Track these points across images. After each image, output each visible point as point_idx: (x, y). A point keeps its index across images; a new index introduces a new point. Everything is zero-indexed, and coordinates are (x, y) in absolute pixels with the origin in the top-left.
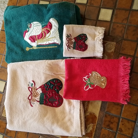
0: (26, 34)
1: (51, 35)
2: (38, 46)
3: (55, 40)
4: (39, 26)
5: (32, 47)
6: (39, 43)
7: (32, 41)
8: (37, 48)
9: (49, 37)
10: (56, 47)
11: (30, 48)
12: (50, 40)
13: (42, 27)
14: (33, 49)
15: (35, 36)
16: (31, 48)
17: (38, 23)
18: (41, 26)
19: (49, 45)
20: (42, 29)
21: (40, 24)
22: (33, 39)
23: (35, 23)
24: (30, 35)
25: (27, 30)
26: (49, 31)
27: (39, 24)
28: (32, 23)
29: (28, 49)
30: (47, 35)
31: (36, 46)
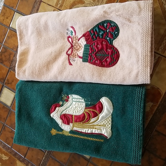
0: (57, 108)
1: (98, 120)
2: (72, 132)
3: (103, 130)
4: (81, 103)
5: (62, 130)
6: (75, 129)
7: (64, 122)
8: (70, 134)
9: (95, 123)
10: (102, 141)
11: (58, 131)
12: (95, 127)
13: (86, 105)
14: (63, 134)
15: (72, 115)
16: (61, 133)
17: (81, 98)
18: (84, 104)
19: (92, 135)
20: (86, 108)
21: (83, 101)
22: (67, 119)
23: (75, 96)
24: (64, 113)
25: (61, 103)
26: (95, 115)
27: (81, 100)
28: (70, 96)
29: (54, 132)
30: (92, 120)
31: (69, 130)
